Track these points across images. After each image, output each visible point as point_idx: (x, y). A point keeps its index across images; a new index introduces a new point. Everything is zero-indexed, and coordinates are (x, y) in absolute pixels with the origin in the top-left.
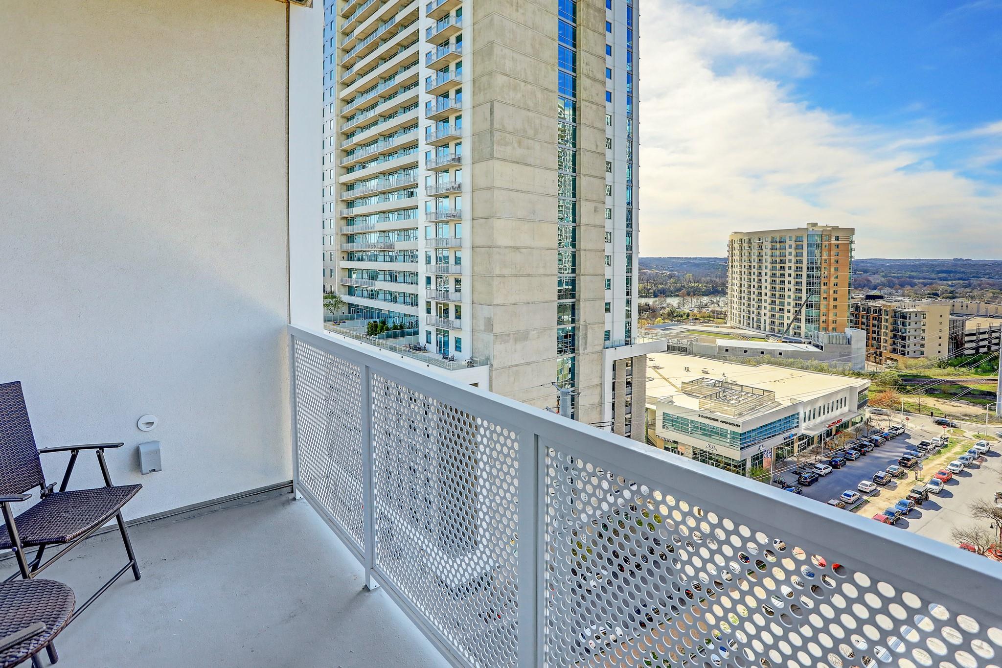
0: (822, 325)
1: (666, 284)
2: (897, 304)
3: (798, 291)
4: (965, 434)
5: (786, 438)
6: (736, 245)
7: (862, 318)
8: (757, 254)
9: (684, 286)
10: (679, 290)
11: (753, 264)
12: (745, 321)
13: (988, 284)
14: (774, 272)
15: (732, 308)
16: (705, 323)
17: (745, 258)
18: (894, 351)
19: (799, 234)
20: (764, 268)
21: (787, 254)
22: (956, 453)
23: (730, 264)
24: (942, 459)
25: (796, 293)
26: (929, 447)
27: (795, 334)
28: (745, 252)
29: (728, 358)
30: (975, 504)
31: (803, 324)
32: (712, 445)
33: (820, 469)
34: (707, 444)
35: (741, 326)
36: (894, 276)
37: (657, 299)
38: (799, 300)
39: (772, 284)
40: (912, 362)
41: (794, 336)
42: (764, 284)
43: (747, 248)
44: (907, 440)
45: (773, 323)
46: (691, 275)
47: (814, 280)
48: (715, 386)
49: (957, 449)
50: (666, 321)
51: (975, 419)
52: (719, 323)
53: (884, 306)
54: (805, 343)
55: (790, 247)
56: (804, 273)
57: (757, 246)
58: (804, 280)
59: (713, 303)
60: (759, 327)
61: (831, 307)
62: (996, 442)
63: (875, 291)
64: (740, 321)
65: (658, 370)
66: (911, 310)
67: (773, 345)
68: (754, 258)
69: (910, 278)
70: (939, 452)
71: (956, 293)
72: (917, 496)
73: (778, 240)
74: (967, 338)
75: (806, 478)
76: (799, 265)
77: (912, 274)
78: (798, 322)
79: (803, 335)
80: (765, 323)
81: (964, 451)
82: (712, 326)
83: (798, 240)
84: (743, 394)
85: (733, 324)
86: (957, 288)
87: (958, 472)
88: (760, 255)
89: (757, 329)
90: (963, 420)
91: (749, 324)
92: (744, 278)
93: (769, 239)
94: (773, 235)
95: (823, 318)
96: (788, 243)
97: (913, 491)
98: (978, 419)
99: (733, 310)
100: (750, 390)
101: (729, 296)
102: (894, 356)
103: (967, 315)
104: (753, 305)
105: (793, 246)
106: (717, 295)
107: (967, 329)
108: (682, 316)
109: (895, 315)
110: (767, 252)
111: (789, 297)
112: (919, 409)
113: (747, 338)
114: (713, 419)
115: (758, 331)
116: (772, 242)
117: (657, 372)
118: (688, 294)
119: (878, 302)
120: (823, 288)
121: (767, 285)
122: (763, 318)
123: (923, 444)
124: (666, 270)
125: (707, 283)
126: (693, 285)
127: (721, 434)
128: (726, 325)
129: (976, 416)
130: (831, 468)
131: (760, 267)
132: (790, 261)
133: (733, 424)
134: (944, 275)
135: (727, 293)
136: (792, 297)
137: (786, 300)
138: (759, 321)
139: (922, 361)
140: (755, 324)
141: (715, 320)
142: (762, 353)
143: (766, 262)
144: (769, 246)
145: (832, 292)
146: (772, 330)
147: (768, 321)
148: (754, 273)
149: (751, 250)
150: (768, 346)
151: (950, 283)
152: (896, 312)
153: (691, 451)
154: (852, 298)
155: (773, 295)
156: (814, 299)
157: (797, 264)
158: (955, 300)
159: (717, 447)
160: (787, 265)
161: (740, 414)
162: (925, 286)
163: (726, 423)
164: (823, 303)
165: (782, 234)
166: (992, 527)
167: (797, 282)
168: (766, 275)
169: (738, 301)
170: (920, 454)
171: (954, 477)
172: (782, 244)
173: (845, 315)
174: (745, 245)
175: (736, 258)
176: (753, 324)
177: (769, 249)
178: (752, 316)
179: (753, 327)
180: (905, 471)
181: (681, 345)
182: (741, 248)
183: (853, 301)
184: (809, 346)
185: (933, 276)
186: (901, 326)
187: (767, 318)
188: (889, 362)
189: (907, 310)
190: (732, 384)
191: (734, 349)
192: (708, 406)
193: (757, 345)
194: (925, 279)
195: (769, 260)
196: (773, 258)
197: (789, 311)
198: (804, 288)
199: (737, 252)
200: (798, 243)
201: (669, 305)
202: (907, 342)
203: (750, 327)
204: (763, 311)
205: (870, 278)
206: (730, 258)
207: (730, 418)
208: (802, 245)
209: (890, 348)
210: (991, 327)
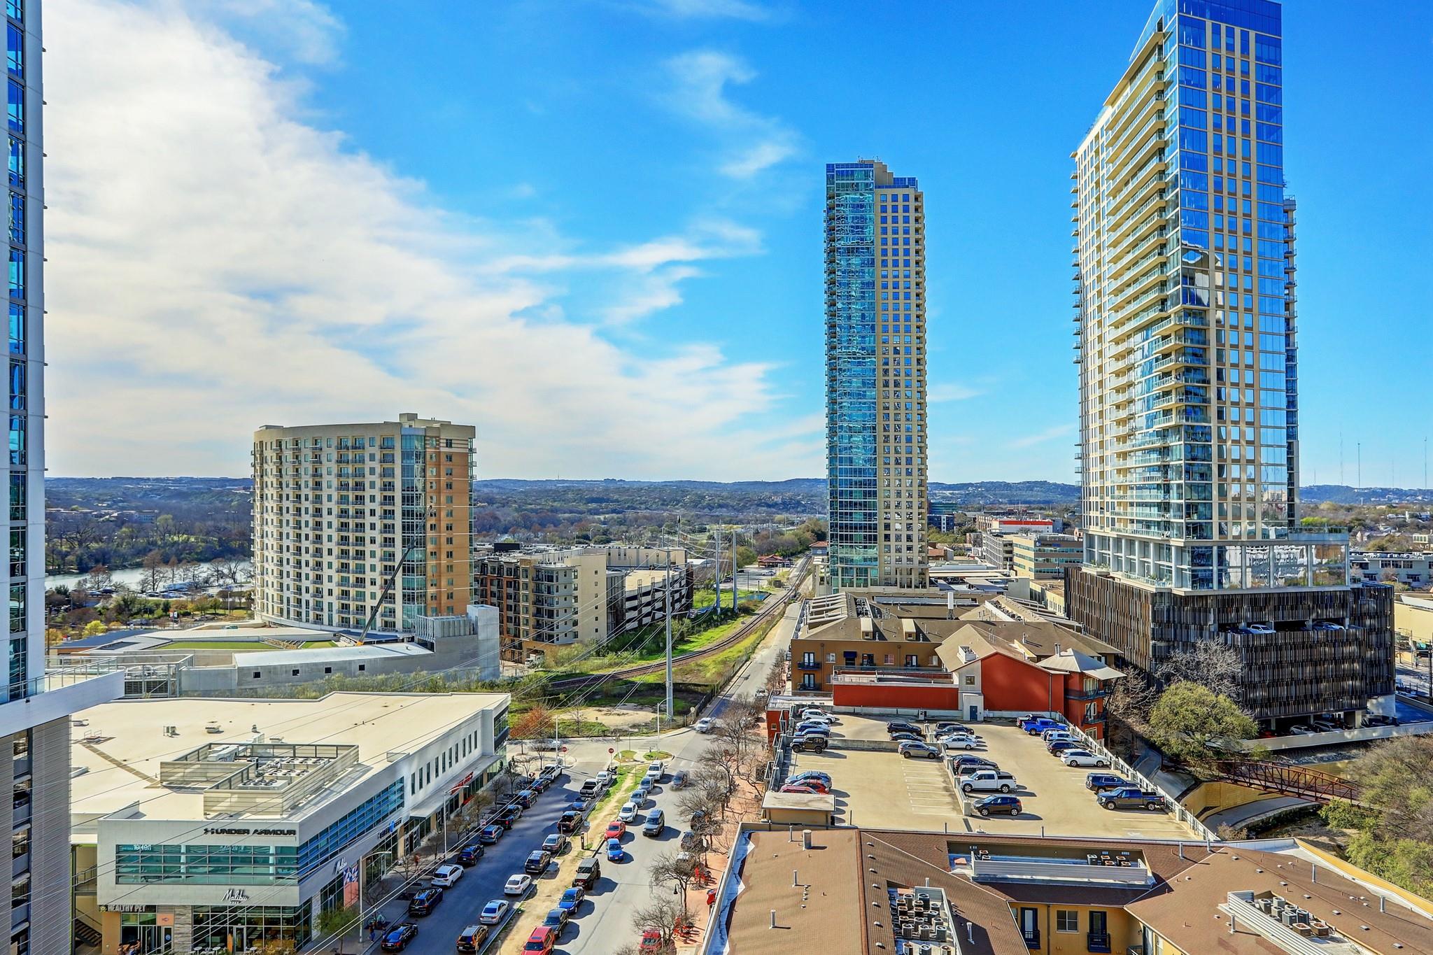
0: (432, 604)
1: (111, 540)
2: (538, 557)
3: (389, 542)
4: (635, 757)
5: (382, 835)
6: (270, 454)
7: (491, 584)
8: (310, 471)
9: (154, 544)
10: (143, 552)
11: (304, 491)
12: (292, 609)
13: (645, 517)
14: (344, 507)
15: (264, 584)
16: (208, 620)
17: (288, 478)
18: (539, 638)
19: (387, 433)
20: (325, 499)
21: (367, 472)
22: (627, 790)
23: (258, 492)
24: (612, 803)
25: (385, 546)
26: (595, 789)
27: (386, 626)
28: (288, 469)
29: (259, 691)
30: (656, 864)
31: (399, 605)
32: (237, 888)
33: (445, 876)
34: (224, 890)
35: (283, 620)
36: (532, 509)
37: (88, 577)
38: (390, 560)
39: (341, 530)
40: (563, 652)
41: (384, 631)
42: (326, 532)
43: (290, 459)
44: (566, 786)
45: (345, 607)
46: (170, 516)
47: (415, 521)
48: (237, 757)
49: (628, 782)
50: (114, 625)
51: (645, 731)
52: (238, 618)
53: (522, 561)
54: (403, 641)
55: (372, 458)
56: (398, 508)
57: (310, 455)
58: (398, 521)
59: (221, 575)
60: (318, 619)
61: (444, 569)
62: (670, 759)
63: (506, 536)
64: (282, 610)
65: (96, 746)
66: (559, 565)
67: (348, 651)
68: (307, 478)
69: (552, 511)
70: (607, 794)
71: (610, 533)
72: (585, 876)
73: (350, 444)
74: (628, 605)
75: (422, 902)
76: (388, 493)
77: (555, 504)
78: (390, 602)
79: (399, 626)
80: (330, 610)
81: (636, 784)
82: (223, 627)
83: (386, 445)
84: (296, 762)
85: (269, 616)
86: (611, 526)
87: (631, 819)
88: (316, 474)
89: (315, 623)
90: (632, 734)
91: (299, 614)
92: (288, 521)
93: (334, 443)
94: (341, 434)
95: (431, 591)
96: (368, 450)
97: (581, 870)
98: (648, 728)
99: (265, 589)
100: (310, 752)
101: (257, 559)
102: (539, 646)
103: (627, 568)
104: (307, 575)
105: (378, 457)
106: (230, 560)
107: (627, 589)
108: (151, 612)
109: (537, 576)
110: (329, 467)
111: (373, 554)
112: (580, 729)
113: (295, 643)
114: (239, 832)
115: (318, 626)
116: (339, 447)
117: (95, 751)
118: (166, 561)
119: (513, 555)
120: (430, 534)
121: (331, 532)
122: (326, 599)
123: (589, 786)
124: (109, 507)
125: (208, 534)
126: (176, 538)
127: (256, 858)
128: (252, 622)
129: (646, 725)
130: (462, 868)
131: (318, 499)
132: (372, 485)
133: (282, 832)
134: (594, 505)
135: (252, 554)
136: (378, 554)
137: (368, 561)
138: (319, 606)
139: (576, 649)
140: (311, 613)
141: (227, 612)
142: (328, 670)
143: (329, 487)
144: (335, 457)
145: (444, 540)
146: (345, 621)
147: (336, 606)
148: (307, 509)
149: (300, 464)
150: (338, 654)
151: (602, 517)
152: (538, 570)
153: (189, 918)
154: (475, 550)
155: (344, 553)
156: (417, 555)
157: (385, 490)
158: (611, 545)
159: (249, 890)
160: (368, 493)
161: (295, 808)
162: (572, 524)
163: (266, 832)
164: (431, 563)
165: (357, 433)
166: (676, 893)
167: (385, 526)
168: (330, 513)
169: (275, 569)
170: (584, 805)
171: (629, 829)
172: (358, 452)
173: (465, 584)
174: (288, 454)
175: (271, 479)
176: (307, 614)
177: (334, 461)
178: (305, 597)
179: (307, 621)
180: (568, 839)
181: (153, 678)
182: (280, 458)
183: (477, 557)
184: (410, 646)
185: (582, 507)
186: (545, 594)
187: (333, 599)
188: (533, 657)
189: (553, 566)
190: (273, 746)
191: (271, 670)
192: (222, 806)
193: (317, 655)
194: (571, 512)
195: (335, 483)
196: (342, 479)
197: (373, 583)
198: (398, 536)
199: (271, 467)
200: (386, 452)
201: (119, 588)
202: (556, 620)
203: (300, 620)
204: (326, 586)
205: (498, 513)
206: (258, 480)
207: (273, 819)
208: (393, 455)
209: (533, 633)
210: (653, 584)
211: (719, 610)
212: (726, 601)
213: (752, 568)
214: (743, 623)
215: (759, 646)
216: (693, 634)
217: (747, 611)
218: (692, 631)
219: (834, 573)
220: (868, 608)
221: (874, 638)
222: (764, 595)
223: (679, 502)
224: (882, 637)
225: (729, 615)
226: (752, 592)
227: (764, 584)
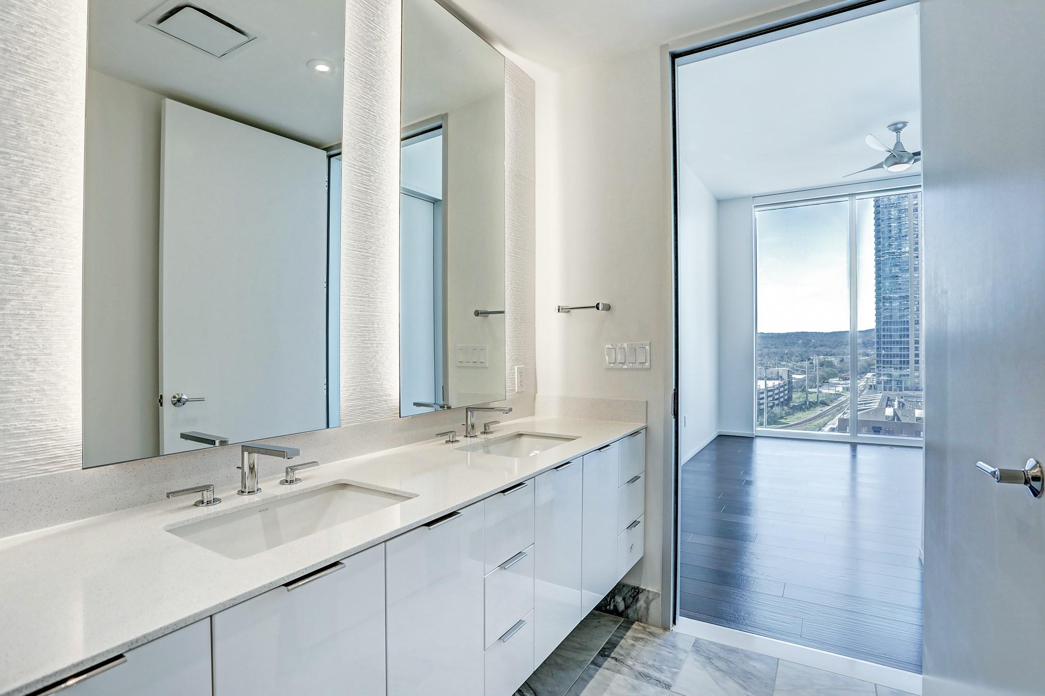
211: (808, 403)
212: (812, 398)
213: (834, 380)
214: (821, 410)
215: (829, 423)
216: (788, 415)
217: (824, 404)
218: (788, 414)
219: (879, 383)
220: (896, 403)
221: (894, 420)
222: (839, 395)
223: (796, 343)
224: (899, 419)
225: (813, 405)
226: (832, 394)
227: (840, 389)
